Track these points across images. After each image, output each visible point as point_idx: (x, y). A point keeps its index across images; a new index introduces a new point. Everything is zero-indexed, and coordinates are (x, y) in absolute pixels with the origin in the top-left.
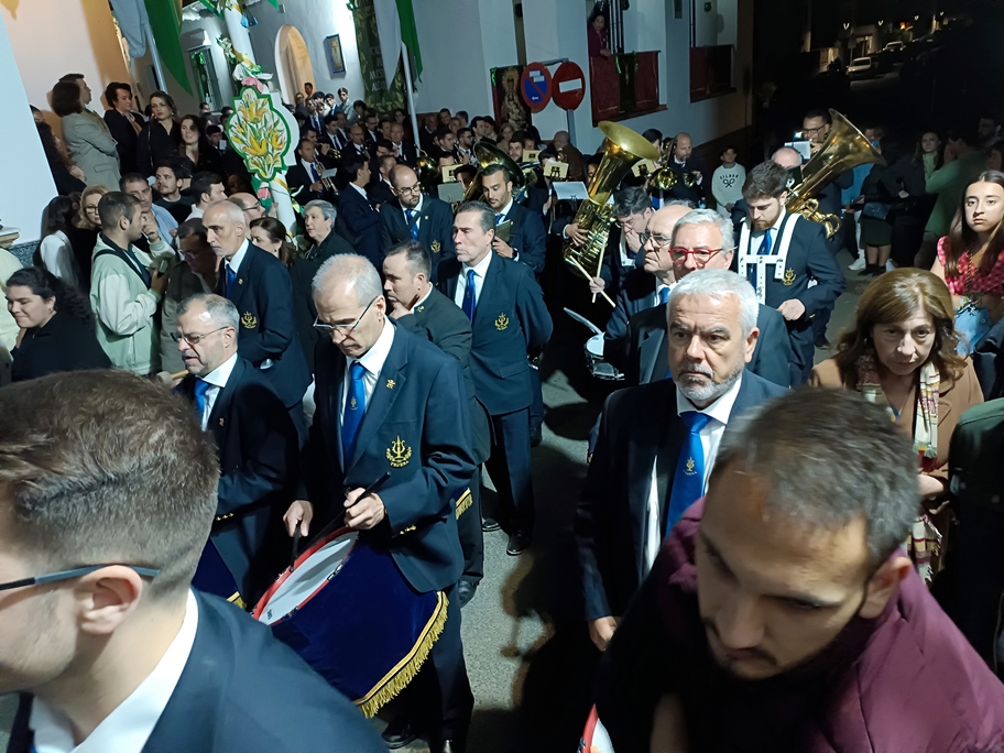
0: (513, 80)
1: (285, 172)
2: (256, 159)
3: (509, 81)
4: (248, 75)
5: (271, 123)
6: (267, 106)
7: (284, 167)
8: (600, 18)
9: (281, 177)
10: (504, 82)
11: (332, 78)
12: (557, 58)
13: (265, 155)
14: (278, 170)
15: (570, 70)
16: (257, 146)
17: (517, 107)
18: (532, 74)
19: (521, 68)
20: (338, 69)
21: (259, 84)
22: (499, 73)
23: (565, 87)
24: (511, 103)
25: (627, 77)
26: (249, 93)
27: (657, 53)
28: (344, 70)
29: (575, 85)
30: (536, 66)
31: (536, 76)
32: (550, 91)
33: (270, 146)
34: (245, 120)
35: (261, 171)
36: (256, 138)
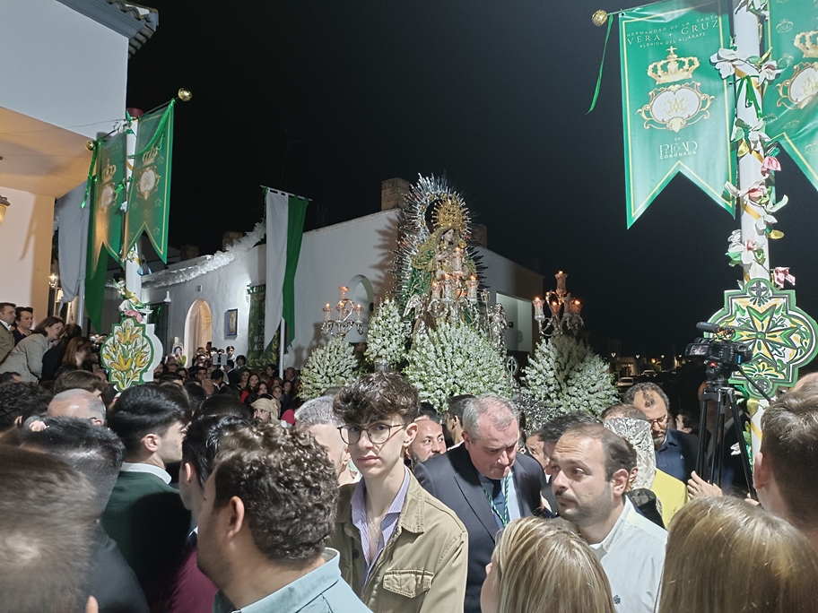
2: (119, 373)
4: (131, 308)
5: (140, 346)
6: (141, 332)
11: (225, 338)
13: (127, 371)
16: (123, 363)
20: (231, 333)
21: (139, 317)
26: (128, 322)
28: (236, 334)
33: (134, 365)
34: (119, 342)
35: (120, 383)
36: (125, 356)
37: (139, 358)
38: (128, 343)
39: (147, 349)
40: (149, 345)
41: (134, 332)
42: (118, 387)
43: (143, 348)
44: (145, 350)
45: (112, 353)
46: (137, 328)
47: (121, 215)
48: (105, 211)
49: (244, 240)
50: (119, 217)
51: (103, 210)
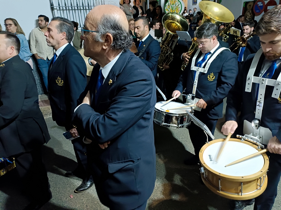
0: (251, 5)
3: (249, 6)
6: (177, 0)
11: (193, 5)
15: (272, 2)
20: (195, 3)
22: (246, 3)
24: (249, 13)
30: (260, 1)
31: (260, 4)
32: (263, 9)
34: (170, 4)
36: (172, 9)
37: (177, 10)
38: (173, 4)
43: (178, 6)
44: (179, 6)
45: (168, 9)
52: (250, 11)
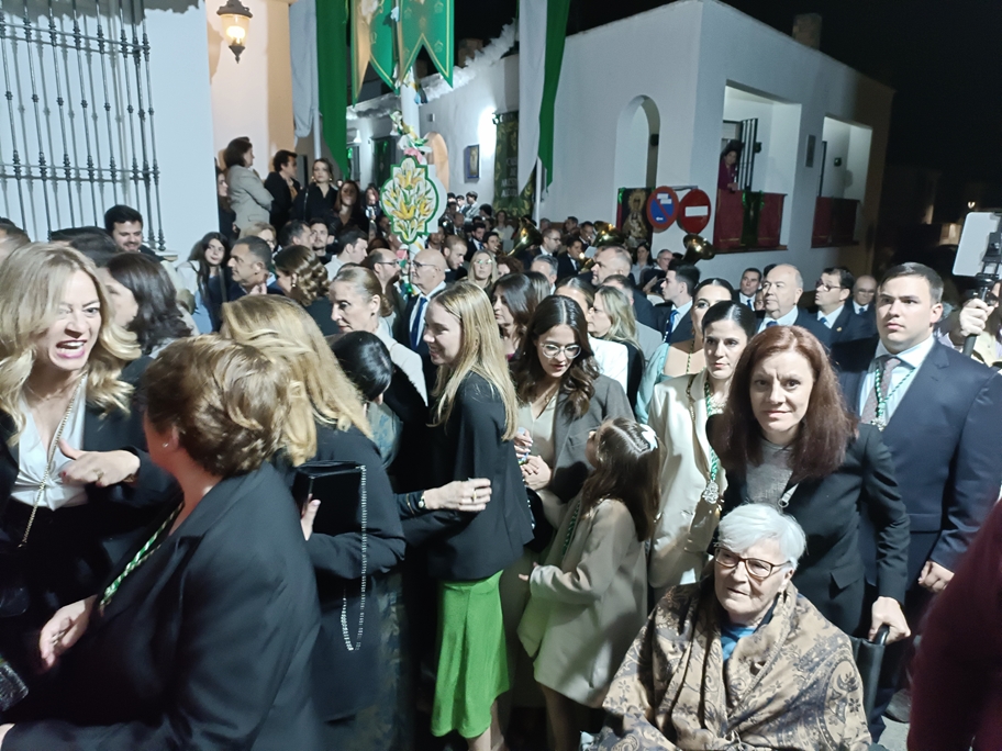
0: (639, 201)
1: (425, 238)
2: (402, 222)
3: (635, 201)
4: (411, 146)
5: (422, 191)
6: (423, 175)
7: (426, 233)
8: (733, 154)
9: (421, 241)
10: (631, 202)
11: (466, 182)
12: (687, 184)
13: (411, 220)
14: (420, 235)
15: (697, 197)
16: (405, 211)
17: (640, 226)
18: (659, 196)
19: (650, 191)
20: (472, 175)
21: (420, 155)
22: (626, 194)
23: (691, 212)
24: (634, 221)
25: (752, 213)
26: (409, 161)
27: (783, 196)
28: (478, 176)
29: (700, 211)
30: (664, 190)
31: (664, 199)
32: (676, 214)
33: (417, 212)
34: (400, 186)
35: (404, 234)
36: (407, 203)
37: (423, 206)
38: (409, 188)
39: (432, 194)
40: (433, 190)
41: (416, 175)
42: (402, 239)
43: (426, 193)
44: (429, 196)
45: (392, 199)
46: (419, 169)
47: (390, 26)
48: (369, 21)
49: (488, 50)
50: (388, 29)
51: (365, 19)
52: (640, 217)
